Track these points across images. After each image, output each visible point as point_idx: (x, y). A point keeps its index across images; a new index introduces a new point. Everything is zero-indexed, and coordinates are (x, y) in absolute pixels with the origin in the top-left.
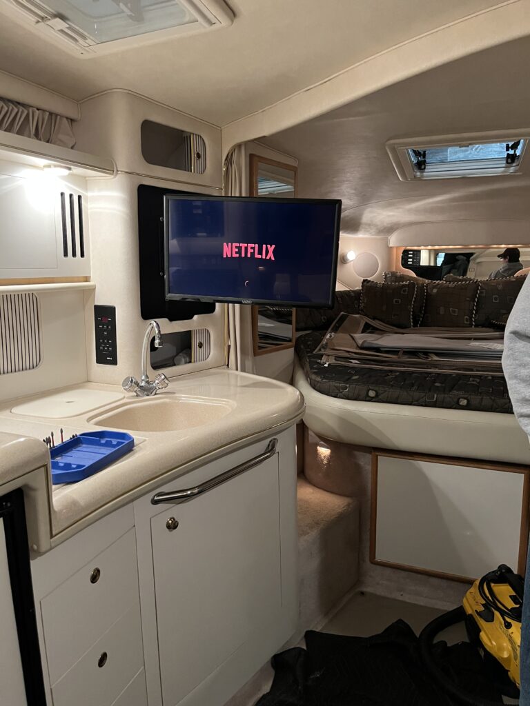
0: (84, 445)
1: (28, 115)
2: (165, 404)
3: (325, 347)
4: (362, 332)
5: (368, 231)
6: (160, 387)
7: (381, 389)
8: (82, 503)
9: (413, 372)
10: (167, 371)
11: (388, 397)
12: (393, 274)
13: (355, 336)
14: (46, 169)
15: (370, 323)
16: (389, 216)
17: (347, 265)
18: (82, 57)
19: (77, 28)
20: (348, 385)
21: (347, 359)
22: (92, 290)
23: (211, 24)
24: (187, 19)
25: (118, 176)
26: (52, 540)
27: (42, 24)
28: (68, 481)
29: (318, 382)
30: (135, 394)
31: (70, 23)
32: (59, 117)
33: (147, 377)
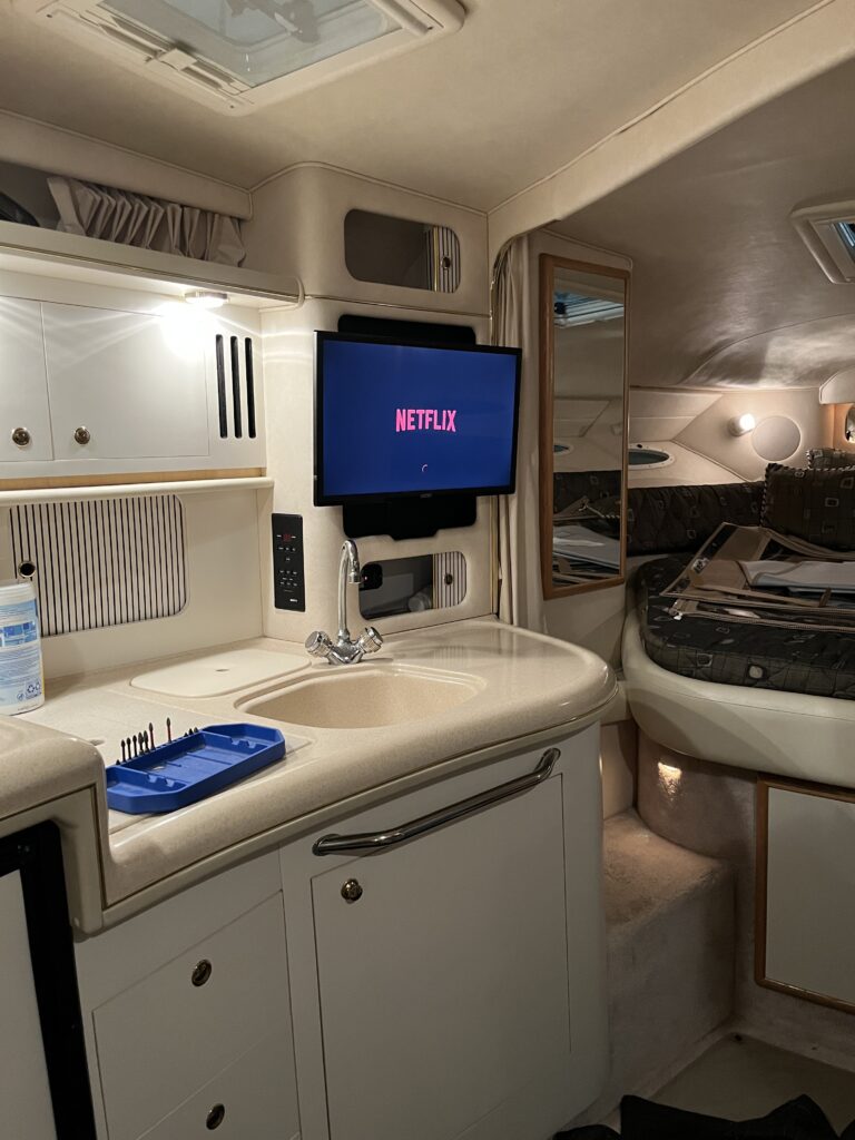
0: (208, 748)
1: (165, 214)
2: (371, 679)
3: (683, 585)
4: (762, 559)
5: (777, 378)
6: (367, 649)
7: (773, 665)
8: (167, 850)
9: (844, 634)
10: (382, 624)
11: (785, 679)
12: (827, 453)
13: (748, 565)
14: (189, 299)
15: (779, 541)
16: (817, 349)
17: (741, 438)
18: (233, 113)
19: (212, 63)
20: (711, 656)
21: (721, 607)
22: (267, 491)
23: (425, 29)
24: (384, 27)
25: (306, 303)
26: (105, 912)
27: (154, 62)
28: (156, 810)
29: (659, 648)
30: (326, 660)
31: (199, 56)
32: (217, 216)
33: (347, 632)
